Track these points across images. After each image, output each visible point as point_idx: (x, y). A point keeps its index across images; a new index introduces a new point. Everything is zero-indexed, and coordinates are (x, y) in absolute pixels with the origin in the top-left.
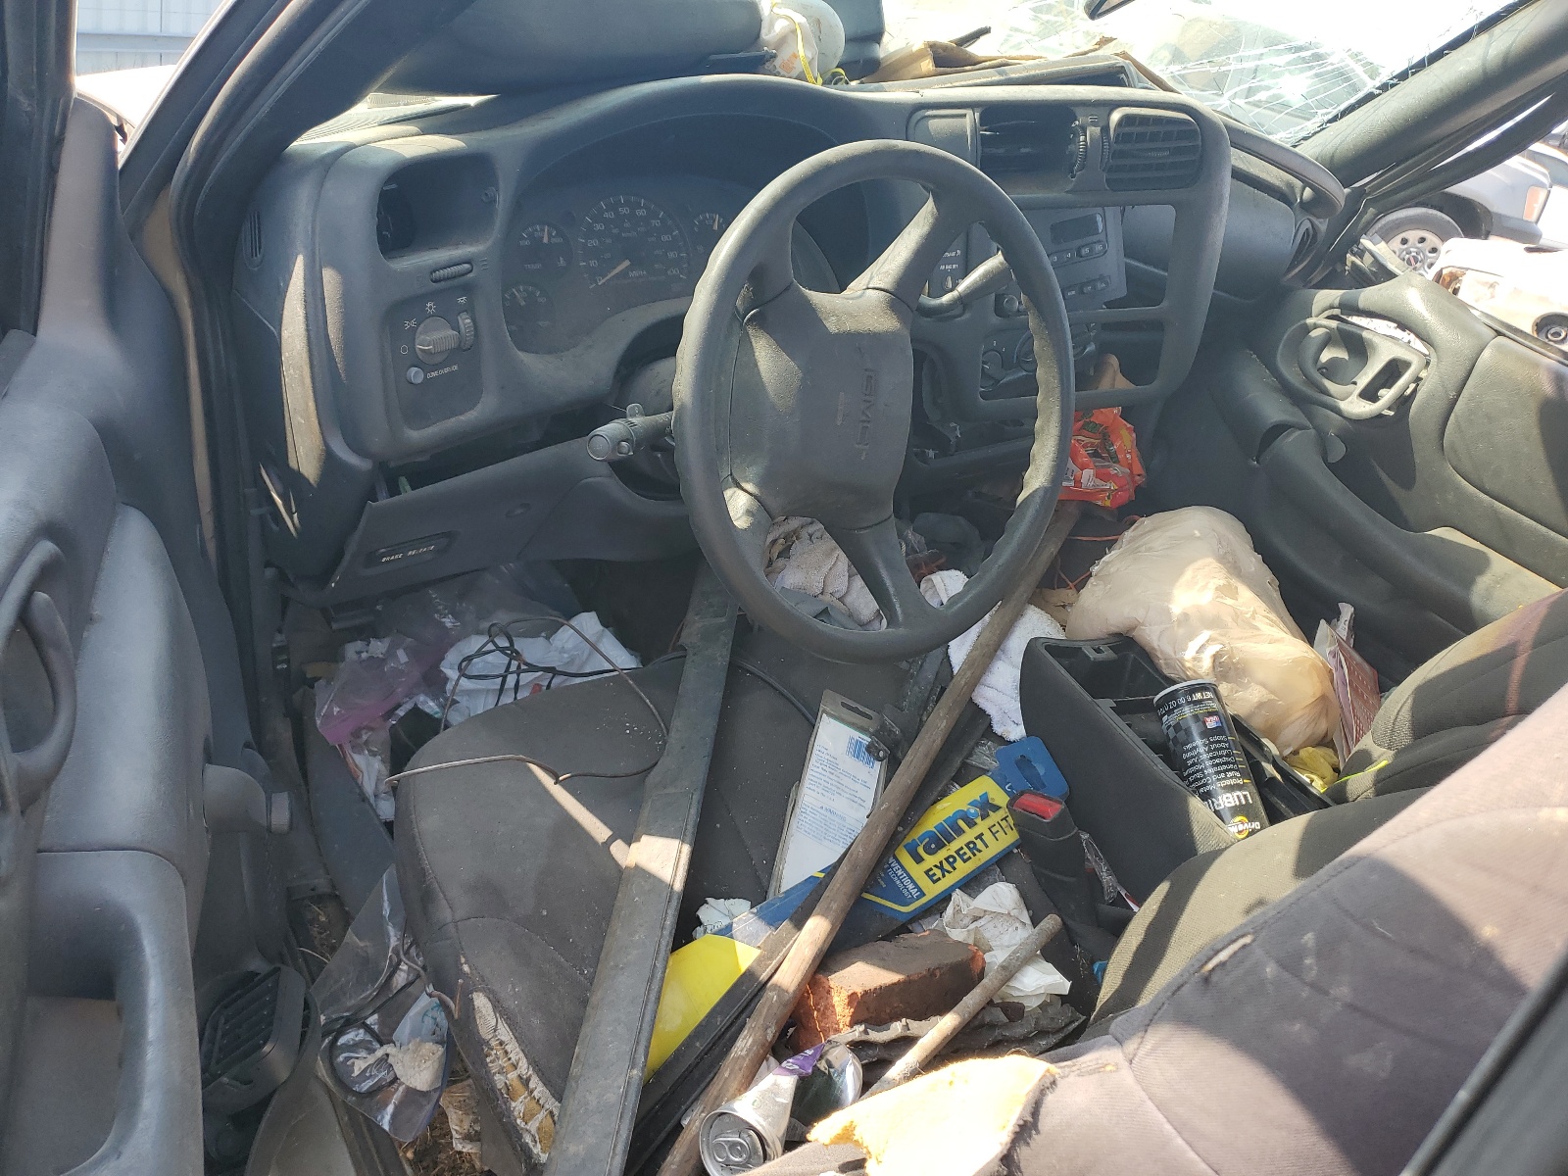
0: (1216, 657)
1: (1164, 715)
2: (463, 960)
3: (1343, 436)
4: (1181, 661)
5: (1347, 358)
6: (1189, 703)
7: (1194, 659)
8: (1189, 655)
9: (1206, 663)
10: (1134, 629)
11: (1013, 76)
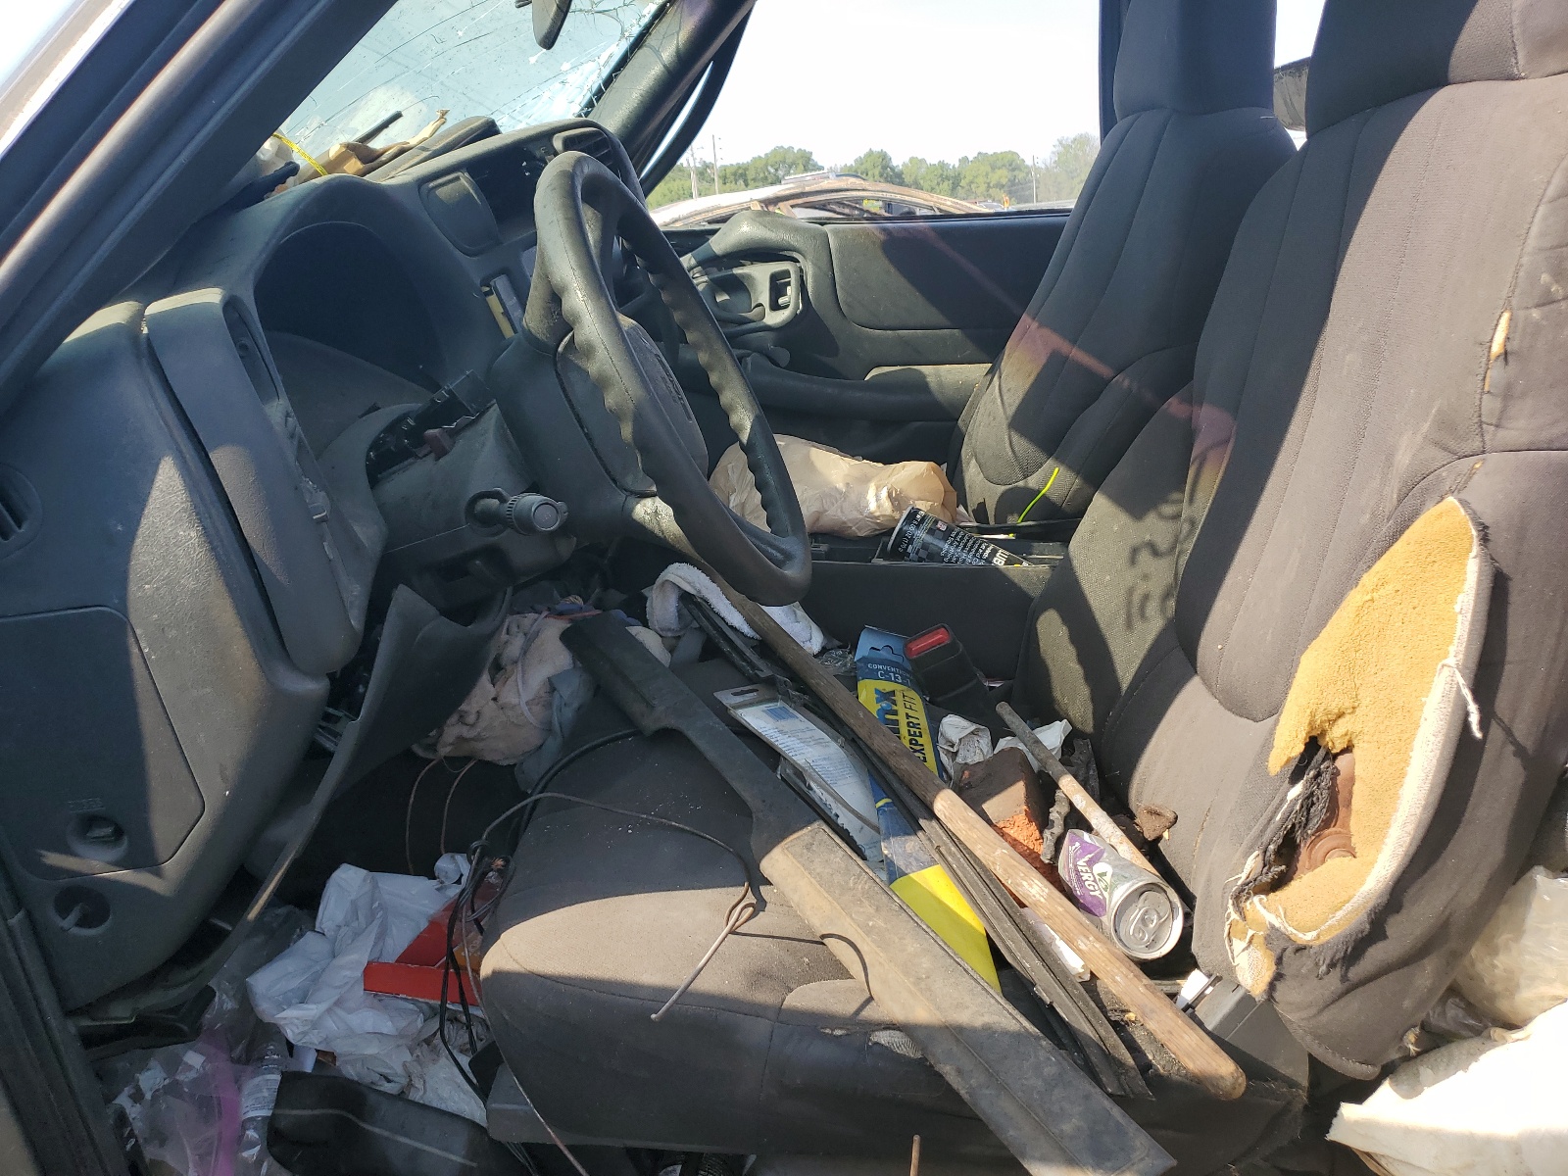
0: (890, 495)
1: (907, 547)
2: (828, 1031)
3: (779, 343)
4: (871, 516)
5: (727, 297)
6: (918, 526)
7: (879, 507)
8: (873, 507)
9: (887, 505)
10: (818, 519)
11: (435, 148)
